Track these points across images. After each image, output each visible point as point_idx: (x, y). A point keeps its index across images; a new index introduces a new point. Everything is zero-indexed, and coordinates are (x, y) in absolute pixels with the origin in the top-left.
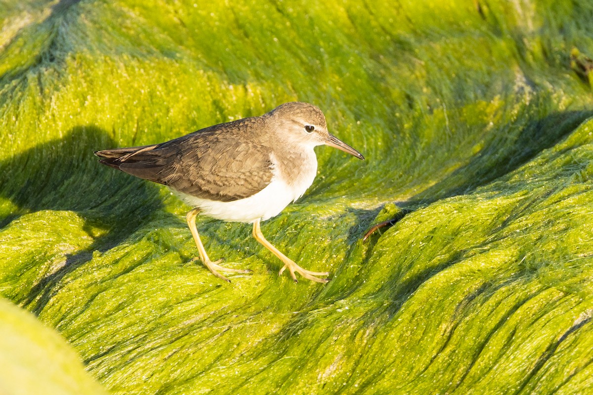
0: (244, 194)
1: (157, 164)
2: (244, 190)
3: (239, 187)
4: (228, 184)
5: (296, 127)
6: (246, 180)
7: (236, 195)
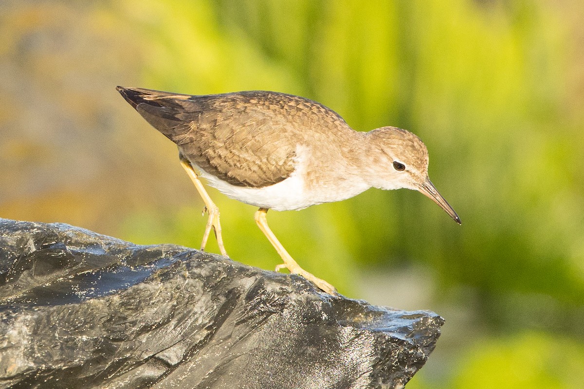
0: (255, 183)
1: (176, 116)
2: (255, 177)
3: (250, 173)
4: (239, 166)
5: (384, 159)
6: (260, 167)
7: (245, 181)
